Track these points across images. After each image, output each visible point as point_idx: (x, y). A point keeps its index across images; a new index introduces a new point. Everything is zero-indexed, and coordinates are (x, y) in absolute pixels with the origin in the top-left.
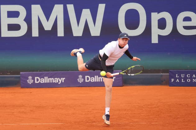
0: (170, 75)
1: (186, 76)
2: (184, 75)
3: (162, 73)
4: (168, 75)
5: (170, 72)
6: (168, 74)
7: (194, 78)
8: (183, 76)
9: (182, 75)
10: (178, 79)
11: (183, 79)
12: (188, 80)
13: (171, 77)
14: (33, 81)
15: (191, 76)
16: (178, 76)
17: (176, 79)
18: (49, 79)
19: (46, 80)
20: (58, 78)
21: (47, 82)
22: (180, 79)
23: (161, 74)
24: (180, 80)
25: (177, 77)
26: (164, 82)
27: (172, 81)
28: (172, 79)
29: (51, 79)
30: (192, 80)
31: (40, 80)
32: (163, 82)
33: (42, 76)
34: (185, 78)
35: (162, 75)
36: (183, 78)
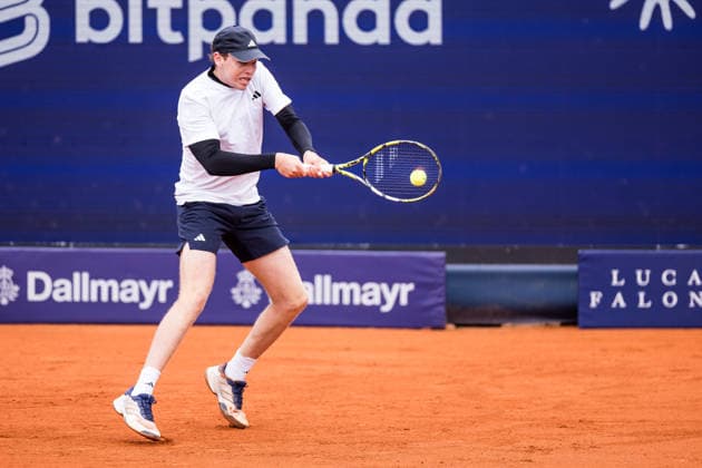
14: (16, 288)
30: (684, 299)
31: (54, 288)
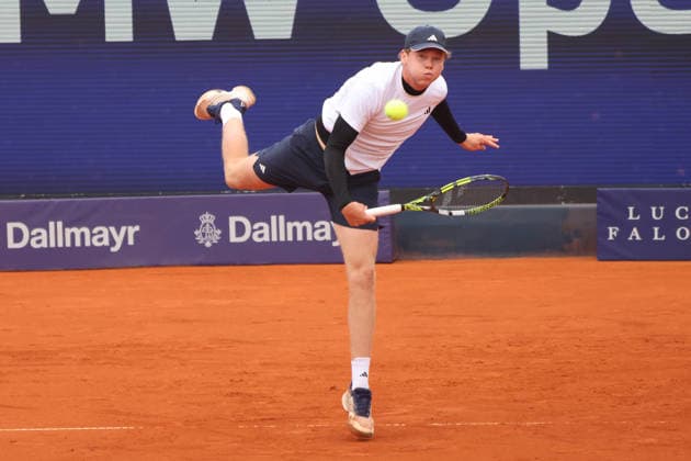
0: (599, 212)
1: (669, 213)
2: (662, 208)
3: (567, 201)
4: (591, 209)
5: (599, 199)
6: (594, 205)
8: (658, 215)
9: (654, 209)
10: (635, 230)
11: (656, 229)
12: (678, 234)
13: (606, 218)
16: (635, 215)
17: (626, 227)
18: (68, 231)
19: (56, 235)
20: (107, 226)
21: (60, 245)
22: (646, 225)
23: (563, 205)
25: (631, 217)
26: (576, 240)
27: (611, 238)
28: (611, 229)
29: (77, 231)
33: (37, 220)
35: (566, 212)
36: (656, 223)
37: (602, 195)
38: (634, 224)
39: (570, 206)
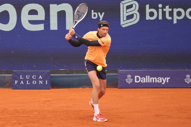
0: (13, 77)
1: (31, 77)
2: (29, 76)
5: (13, 73)
6: (12, 75)
7: (41, 80)
8: (28, 77)
9: (27, 76)
10: (22, 81)
11: (27, 81)
15: (37, 77)
16: (22, 78)
23: (4, 75)
24: (25, 82)
25: (21, 78)
26: (7, 84)
27: (16, 83)
28: (16, 81)
32: (5, 84)
34: (31, 80)
35: (4, 77)
36: (27, 80)
37: (14, 72)
38: (22, 80)
39: (6, 75)
